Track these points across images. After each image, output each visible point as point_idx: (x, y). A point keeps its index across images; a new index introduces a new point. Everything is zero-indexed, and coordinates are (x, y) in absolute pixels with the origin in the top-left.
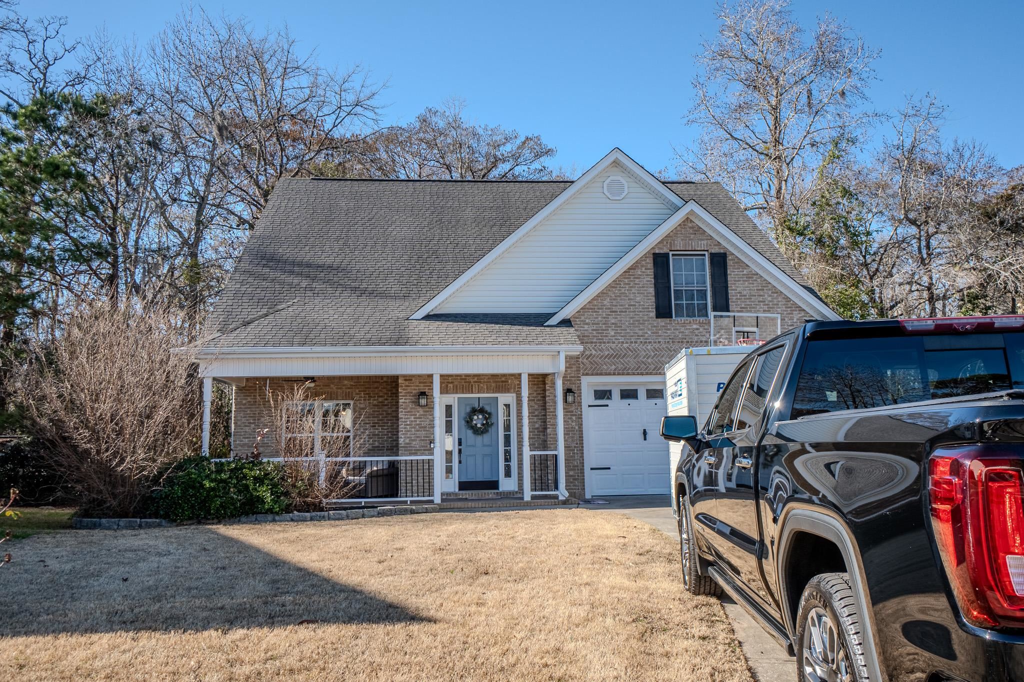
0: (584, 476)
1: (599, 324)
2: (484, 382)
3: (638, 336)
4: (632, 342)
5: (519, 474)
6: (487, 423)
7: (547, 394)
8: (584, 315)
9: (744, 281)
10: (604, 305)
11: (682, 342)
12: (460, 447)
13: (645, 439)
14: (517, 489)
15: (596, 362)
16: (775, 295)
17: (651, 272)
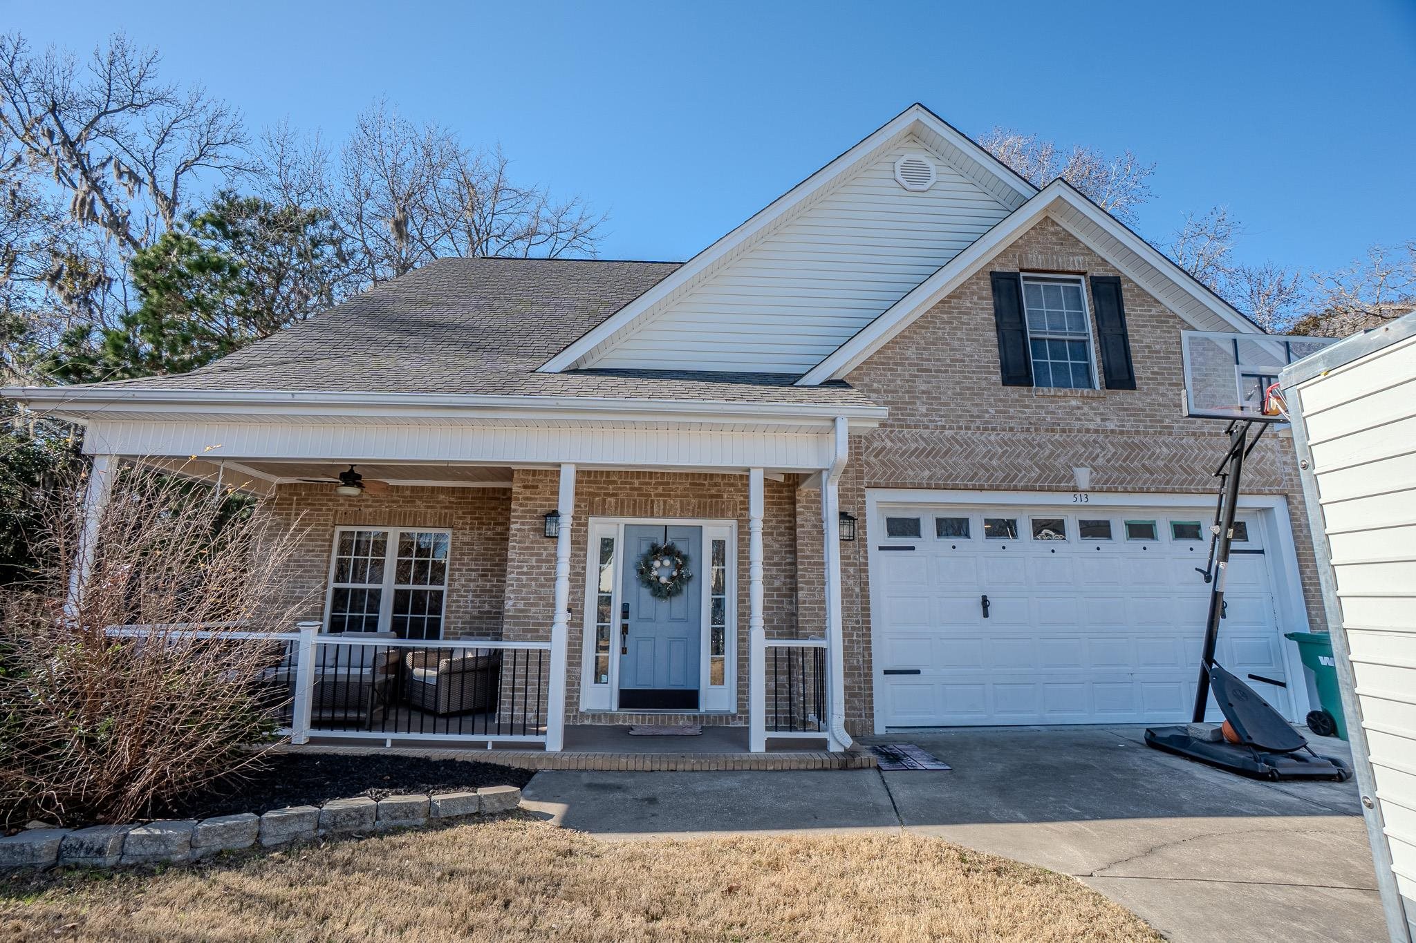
0: (871, 689)
1: (896, 391)
2: (676, 496)
3: (972, 416)
4: (960, 428)
5: (739, 679)
6: (680, 576)
7: (799, 520)
8: (869, 375)
9: (1153, 326)
10: (907, 359)
11: (1053, 430)
12: (626, 621)
13: (986, 615)
14: (734, 710)
15: (892, 463)
16: (1211, 353)
17: (989, 304)
